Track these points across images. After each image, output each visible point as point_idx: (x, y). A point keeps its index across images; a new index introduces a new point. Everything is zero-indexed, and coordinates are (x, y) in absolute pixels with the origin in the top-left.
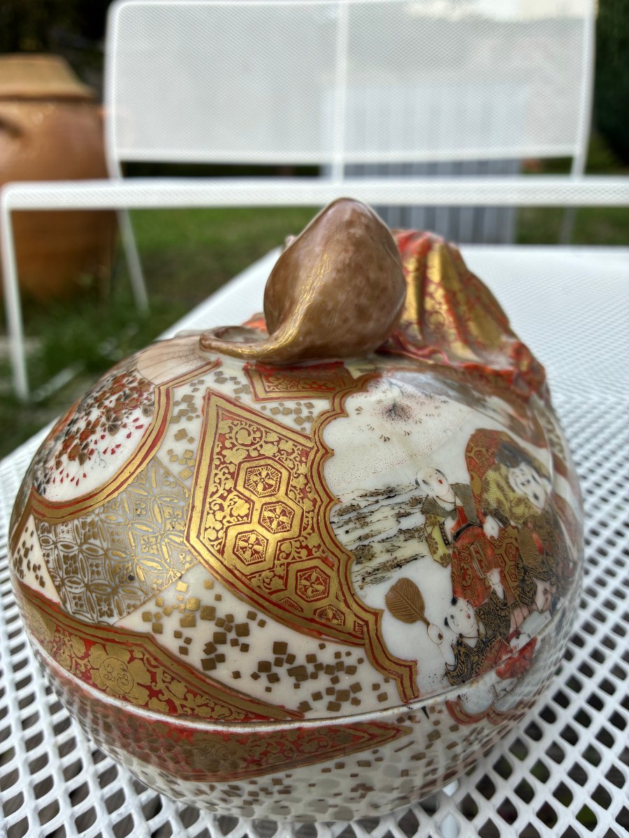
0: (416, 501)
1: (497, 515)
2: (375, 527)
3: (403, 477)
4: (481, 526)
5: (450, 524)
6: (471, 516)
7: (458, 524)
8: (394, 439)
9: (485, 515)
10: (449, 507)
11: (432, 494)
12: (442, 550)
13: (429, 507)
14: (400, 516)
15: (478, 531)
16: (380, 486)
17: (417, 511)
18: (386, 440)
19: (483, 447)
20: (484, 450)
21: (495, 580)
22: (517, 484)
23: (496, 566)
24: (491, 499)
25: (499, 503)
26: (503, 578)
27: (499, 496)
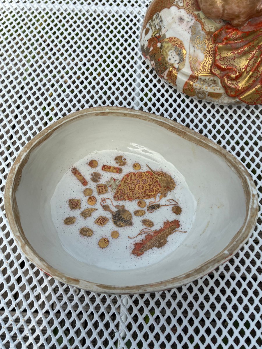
0: (160, 26)
1: (162, 46)
2: (156, 21)
3: (165, 23)
4: (159, 42)
5: (158, 35)
6: (160, 39)
7: (158, 37)
8: (173, 20)
9: (161, 43)
10: (160, 34)
11: (162, 30)
12: (154, 35)
13: (160, 30)
14: (158, 24)
15: (157, 41)
16: (162, 19)
17: (159, 27)
18: (173, 18)
20: (176, 42)
21: (152, 48)
22: (171, 53)
23: (153, 48)
24: (164, 44)
25: (164, 47)
26: (152, 50)
27: (166, 47)
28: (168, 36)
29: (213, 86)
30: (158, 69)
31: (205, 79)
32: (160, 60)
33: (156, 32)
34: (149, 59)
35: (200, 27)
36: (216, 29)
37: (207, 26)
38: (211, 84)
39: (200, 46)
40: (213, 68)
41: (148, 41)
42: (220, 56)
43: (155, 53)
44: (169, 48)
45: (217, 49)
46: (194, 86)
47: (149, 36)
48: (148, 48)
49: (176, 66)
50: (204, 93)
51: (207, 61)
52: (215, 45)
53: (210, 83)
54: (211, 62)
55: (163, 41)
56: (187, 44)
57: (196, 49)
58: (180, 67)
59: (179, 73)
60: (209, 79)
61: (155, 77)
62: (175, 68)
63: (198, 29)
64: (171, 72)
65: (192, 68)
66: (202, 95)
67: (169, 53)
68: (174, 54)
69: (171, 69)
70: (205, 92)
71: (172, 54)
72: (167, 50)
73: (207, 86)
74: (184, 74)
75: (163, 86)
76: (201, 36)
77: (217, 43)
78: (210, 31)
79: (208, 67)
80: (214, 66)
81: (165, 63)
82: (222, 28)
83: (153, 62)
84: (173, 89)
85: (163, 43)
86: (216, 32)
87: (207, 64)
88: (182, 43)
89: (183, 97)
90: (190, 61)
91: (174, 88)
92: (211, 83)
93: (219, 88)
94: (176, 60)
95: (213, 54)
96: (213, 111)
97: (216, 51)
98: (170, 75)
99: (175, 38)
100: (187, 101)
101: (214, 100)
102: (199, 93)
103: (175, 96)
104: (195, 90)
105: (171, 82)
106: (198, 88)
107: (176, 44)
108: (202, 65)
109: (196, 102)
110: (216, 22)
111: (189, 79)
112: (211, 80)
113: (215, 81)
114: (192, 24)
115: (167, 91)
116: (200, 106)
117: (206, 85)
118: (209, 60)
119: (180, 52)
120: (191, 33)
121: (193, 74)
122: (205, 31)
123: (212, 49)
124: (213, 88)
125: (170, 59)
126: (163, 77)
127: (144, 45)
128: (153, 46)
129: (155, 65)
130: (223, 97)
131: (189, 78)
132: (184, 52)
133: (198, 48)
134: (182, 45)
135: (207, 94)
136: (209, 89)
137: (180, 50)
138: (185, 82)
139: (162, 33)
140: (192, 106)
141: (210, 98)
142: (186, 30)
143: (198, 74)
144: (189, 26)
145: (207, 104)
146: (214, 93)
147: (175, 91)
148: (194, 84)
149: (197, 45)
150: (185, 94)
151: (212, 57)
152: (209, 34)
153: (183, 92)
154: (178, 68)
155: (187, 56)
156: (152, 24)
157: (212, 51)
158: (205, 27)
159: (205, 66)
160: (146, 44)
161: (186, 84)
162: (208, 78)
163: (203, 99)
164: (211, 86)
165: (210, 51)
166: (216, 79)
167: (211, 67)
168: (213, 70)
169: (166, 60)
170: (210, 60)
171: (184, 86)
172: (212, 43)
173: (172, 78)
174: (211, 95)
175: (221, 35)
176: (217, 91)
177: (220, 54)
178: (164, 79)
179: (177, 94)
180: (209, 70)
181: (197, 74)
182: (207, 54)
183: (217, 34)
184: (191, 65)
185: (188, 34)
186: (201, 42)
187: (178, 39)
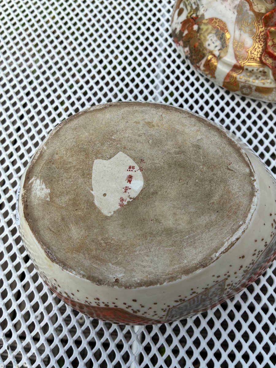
0: (198, 5)
1: (199, 28)
3: (204, 1)
4: (195, 24)
5: (194, 15)
6: (197, 21)
7: (195, 18)
9: (198, 25)
10: (198, 14)
11: (200, 9)
12: (189, 15)
13: (197, 9)
14: (195, 3)
15: (194, 23)
17: (196, 6)
19: (219, 24)
20: (217, 24)
21: (186, 32)
22: (210, 37)
23: (188, 31)
24: (203, 26)
25: (202, 29)
26: (187, 35)
27: (204, 29)
28: (207, 16)
29: (262, 79)
30: (194, 57)
31: (253, 70)
32: (196, 46)
33: (192, 13)
34: (183, 45)
35: (248, 7)
36: (267, 10)
37: (256, 6)
38: (260, 77)
39: (247, 29)
40: (264, 56)
41: (181, 23)
42: (273, 42)
43: (191, 38)
44: (209, 31)
45: (268, 33)
46: (238, 79)
47: (183, 17)
48: (181, 32)
49: (217, 53)
50: (250, 87)
51: (255, 48)
52: (266, 29)
53: (258, 75)
54: (261, 49)
55: (201, 22)
56: (231, 26)
57: (242, 32)
58: (222, 55)
59: (219, 62)
60: (257, 70)
61: (188, 68)
62: (214, 56)
63: (246, 9)
64: (210, 60)
65: (236, 57)
66: (247, 89)
67: (208, 37)
68: (215, 38)
69: (210, 57)
70: (252, 86)
71: (212, 38)
72: (206, 34)
73: (254, 79)
74: (226, 64)
75: (197, 79)
76: (249, 17)
77: (269, 26)
78: (260, 12)
79: (257, 55)
80: (265, 54)
81: (203, 50)
82: (274, 9)
83: (187, 49)
84: (210, 83)
85: (201, 25)
86: (268, 14)
87: (256, 52)
88: (225, 24)
89: (222, 92)
90: (234, 47)
91: (212, 80)
92: (260, 75)
93: (269, 81)
94: (216, 46)
95: (264, 39)
96: (259, 111)
97: (268, 36)
98: (209, 64)
99: (216, 19)
100: (227, 98)
101: (262, 97)
102: (244, 87)
103: (212, 91)
104: (239, 83)
105: (209, 74)
106: (243, 80)
107: (218, 26)
108: (249, 52)
109: (238, 99)
110: (267, 2)
111: (232, 70)
112: (260, 72)
113: (265, 72)
114: (238, 3)
115: (202, 85)
116: (243, 105)
117: (254, 77)
118: (258, 46)
119: (222, 36)
120: (236, 13)
121: (238, 64)
122: (254, 12)
123: (262, 34)
124: (263, 81)
125: (209, 45)
126: (199, 67)
127: (176, 29)
128: (188, 29)
129: (189, 52)
130: (274, 92)
131: (231, 68)
132: (228, 36)
133: (245, 32)
134: (226, 27)
135: (254, 88)
136: (258, 83)
137: (223, 34)
138: (225, 74)
139: (200, 13)
140: (233, 104)
141: (257, 94)
142: (230, 9)
143: (244, 64)
144: (234, 5)
145: (251, 102)
146: (263, 88)
147: (212, 86)
148: (238, 77)
149: (244, 27)
150: (225, 89)
151: (262, 43)
152: (258, 15)
153: (223, 85)
154: (219, 56)
155: (231, 41)
156: (187, 3)
157: (262, 36)
158: (253, 7)
159: (253, 53)
160: (179, 27)
161: (228, 76)
162: (257, 68)
163: (247, 95)
164: (260, 79)
165: (260, 35)
166: (266, 70)
167: (261, 55)
168: (263, 59)
169: (204, 46)
170: (260, 46)
171: (226, 79)
172: (263, 25)
173: (210, 68)
174: (259, 90)
175: (273, 17)
176: (267, 85)
177: (272, 40)
178: (200, 69)
179: (215, 89)
180: (258, 59)
181: (242, 63)
182: (257, 38)
183: (268, 16)
184: (236, 52)
185: (233, 14)
186: (249, 24)
187: (220, 20)
